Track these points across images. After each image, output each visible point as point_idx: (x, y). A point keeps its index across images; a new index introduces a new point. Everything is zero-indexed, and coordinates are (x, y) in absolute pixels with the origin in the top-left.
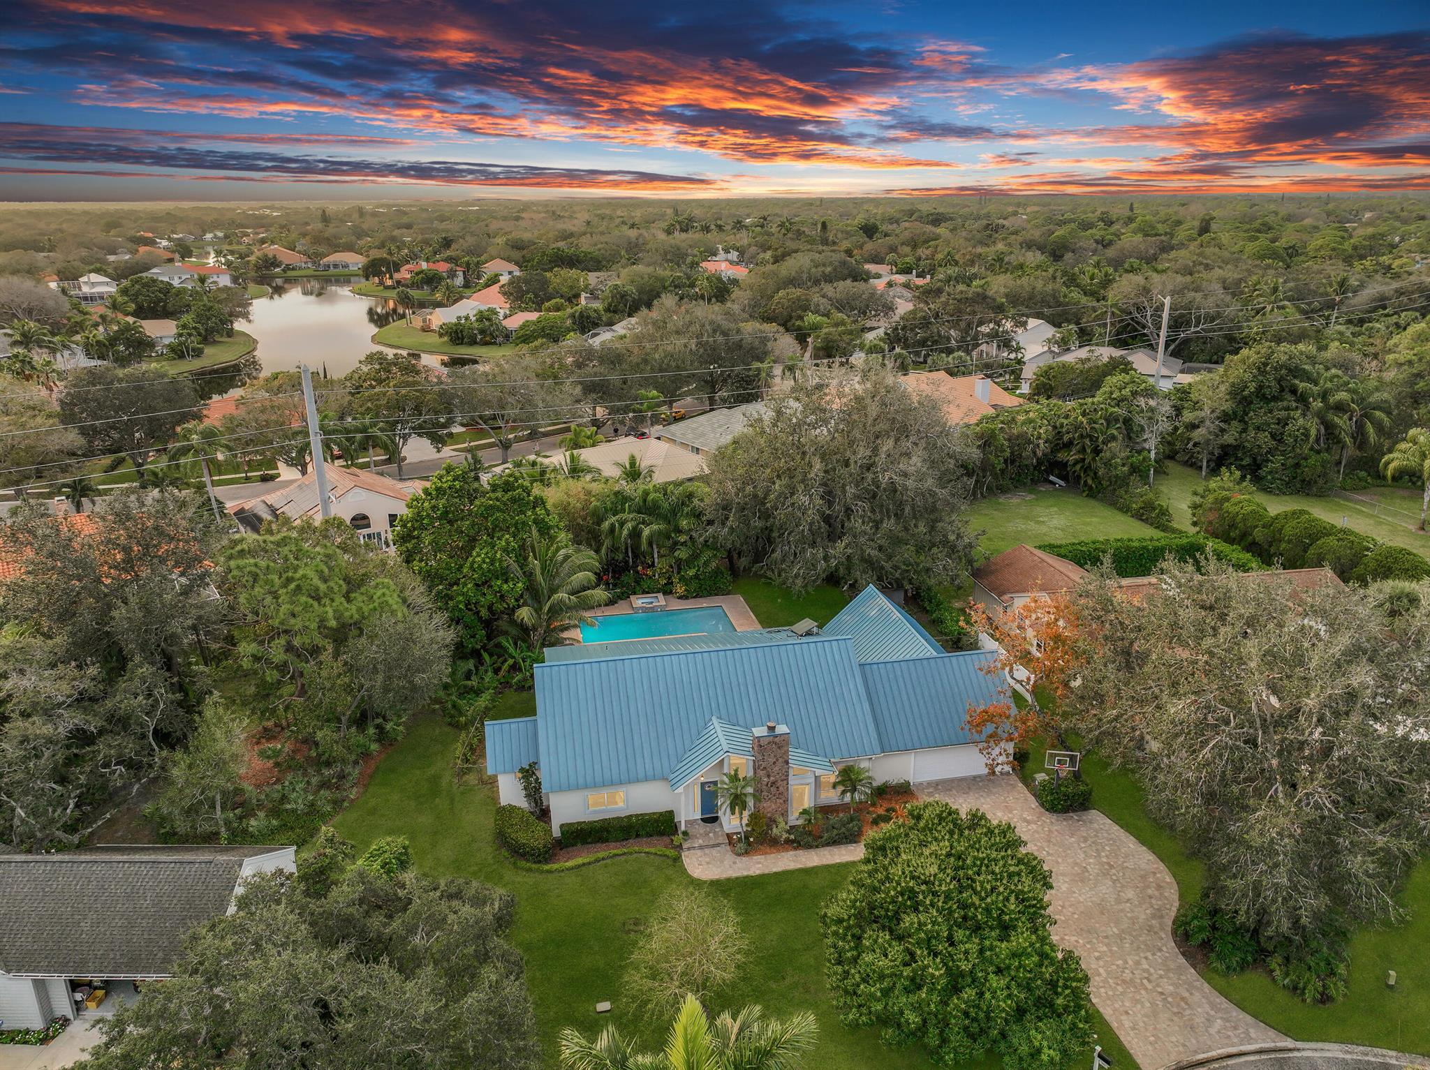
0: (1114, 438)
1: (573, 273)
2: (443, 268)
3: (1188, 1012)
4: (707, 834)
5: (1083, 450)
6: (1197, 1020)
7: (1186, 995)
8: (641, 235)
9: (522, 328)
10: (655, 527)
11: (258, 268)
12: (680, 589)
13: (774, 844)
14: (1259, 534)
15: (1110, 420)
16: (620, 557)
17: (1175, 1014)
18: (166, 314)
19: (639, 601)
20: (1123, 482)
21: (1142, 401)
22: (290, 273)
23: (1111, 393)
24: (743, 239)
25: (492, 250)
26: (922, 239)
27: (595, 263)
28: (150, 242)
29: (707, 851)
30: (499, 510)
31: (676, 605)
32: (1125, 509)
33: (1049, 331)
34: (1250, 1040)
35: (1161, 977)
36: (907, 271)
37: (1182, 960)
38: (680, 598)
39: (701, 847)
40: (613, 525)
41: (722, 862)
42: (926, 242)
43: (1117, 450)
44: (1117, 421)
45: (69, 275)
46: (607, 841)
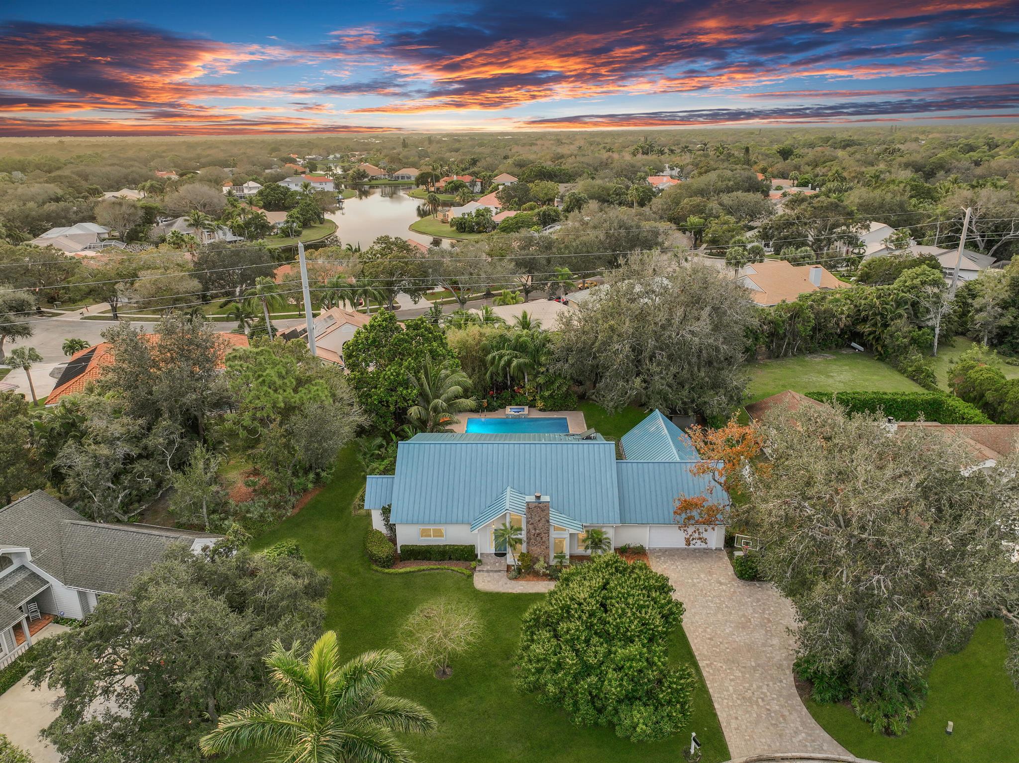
0: (900, 316)
1: (550, 184)
2: (467, 179)
3: (783, 725)
4: (495, 563)
5: (875, 325)
6: (788, 732)
7: (787, 713)
8: (610, 157)
9: (503, 221)
10: (521, 360)
11: (354, 178)
12: (540, 404)
13: (537, 575)
14: (989, 396)
15: (899, 303)
16: (500, 379)
17: (772, 724)
18: (285, 208)
19: (510, 411)
20: (904, 349)
21: (930, 290)
22: (374, 182)
23: (905, 282)
24: (687, 158)
25: (501, 167)
26: (822, 160)
27: (568, 177)
28: (293, 161)
29: (491, 574)
30: (406, 341)
31: (536, 414)
32: (902, 371)
33: (889, 232)
34: (821, 750)
35: (773, 699)
36: (804, 184)
37: (794, 690)
38: (540, 410)
39: (488, 571)
40: (494, 357)
41: (498, 582)
42: (825, 162)
43: (901, 326)
44: (906, 303)
45: (238, 183)
46: (430, 559)
